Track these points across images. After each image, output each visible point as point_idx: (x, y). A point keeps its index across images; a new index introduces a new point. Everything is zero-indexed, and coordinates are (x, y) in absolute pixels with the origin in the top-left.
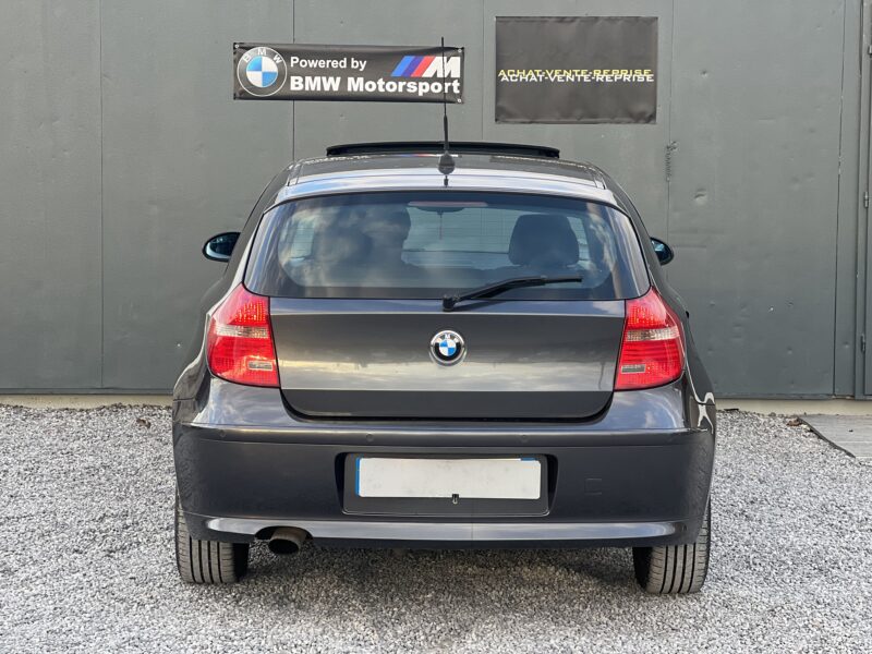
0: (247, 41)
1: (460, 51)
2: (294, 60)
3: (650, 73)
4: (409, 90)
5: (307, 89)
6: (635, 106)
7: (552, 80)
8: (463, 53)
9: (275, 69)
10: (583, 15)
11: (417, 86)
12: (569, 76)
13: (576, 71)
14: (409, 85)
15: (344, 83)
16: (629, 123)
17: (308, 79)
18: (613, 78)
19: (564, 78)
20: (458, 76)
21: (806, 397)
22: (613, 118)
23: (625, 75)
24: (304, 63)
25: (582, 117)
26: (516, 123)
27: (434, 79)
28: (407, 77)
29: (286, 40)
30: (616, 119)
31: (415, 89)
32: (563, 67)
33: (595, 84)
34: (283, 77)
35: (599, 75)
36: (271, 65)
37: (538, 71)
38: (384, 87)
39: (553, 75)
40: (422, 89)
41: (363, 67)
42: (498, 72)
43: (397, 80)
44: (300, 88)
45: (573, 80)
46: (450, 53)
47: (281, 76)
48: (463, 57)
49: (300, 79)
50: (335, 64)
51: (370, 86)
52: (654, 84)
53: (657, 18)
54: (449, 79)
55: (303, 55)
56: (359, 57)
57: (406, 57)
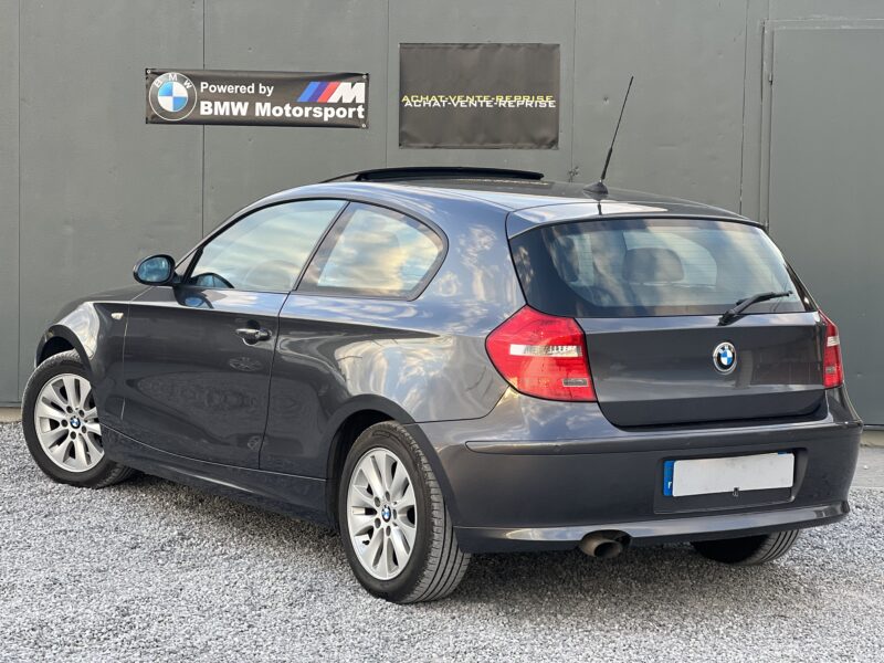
0: (158, 68)
2: (204, 86)
3: (552, 99)
4: (315, 115)
6: (537, 132)
7: (455, 105)
8: (368, 79)
9: (185, 94)
10: (485, 41)
11: (323, 111)
12: (472, 102)
13: (479, 97)
14: (315, 110)
15: (252, 108)
16: (531, 148)
17: (217, 104)
18: (515, 104)
19: (467, 104)
20: (363, 101)
22: (515, 144)
23: (527, 101)
24: (213, 89)
25: (485, 142)
26: (418, 148)
27: (340, 104)
28: (312, 102)
29: (196, 66)
30: (519, 144)
31: (321, 114)
32: (465, 94)
33: (497, 110)
34: (192, 102)
35: (501, 101)
36: (181, 90)
37: (441, 97)
38: (291, 112)
39: (456, 101)
40: (328, 114)
41: (270, 92)
42: (401, 99)
43: (303, 105)
44: (210, 112)
45: (475, 105)
46: (355, 79)
47: (191, 101)
48: (367, 82)
49: (210, 104)
50: (243, 89)
51: (278, 111)
52: (556, 111)
53: (558, 45)
54: (354, 104)
55: (213, 80)
56: (267, 83)
57: (312, 83)
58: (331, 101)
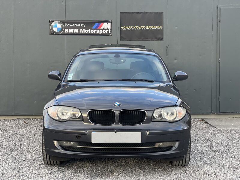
0: (53, 20)
1: (110, 22)
2: (66, 24)
3: (162, 27)
4: (97, 32)
5: (69, 32)
6: (158, 36)
7: (135, 29)
8: (111, 22)
9: (61, 27)
10: (143, 12)
12: (140, 28)
13: (142, 27)
15: (79, 31)
16: (156, 40)
17: (70, 29)
18: (152, 28)
19: (139, 29)
20: (110, 28)
21: (204, 114)
22: (152, 39)
23: (155, 28)
24: (68, 25)
25: (144, 39)
26: (126, 41)
27: (104, 29)
28: (96, 29)
29: (64, 19)
30: (153, 39)
31: (99, 32)
32: (138, 26)
33: (147, 30)
35: (148, 28)
37: (131, 27)
38: (90, 31)
39: (135, 28)
41: (84, 26)
42: (121, 27)
43: (94, 30)
45: (141, 29)
46: (108, 22)
47: (62, 29)
49: (68, 29)
50: (77, 25)
51: (87, 31)
52: (163, 30)
53: (163, 13)
54: (108, 29)
55: (68, 23)
56: (83, 23)
57: (96, 23)
58: (101, 28)
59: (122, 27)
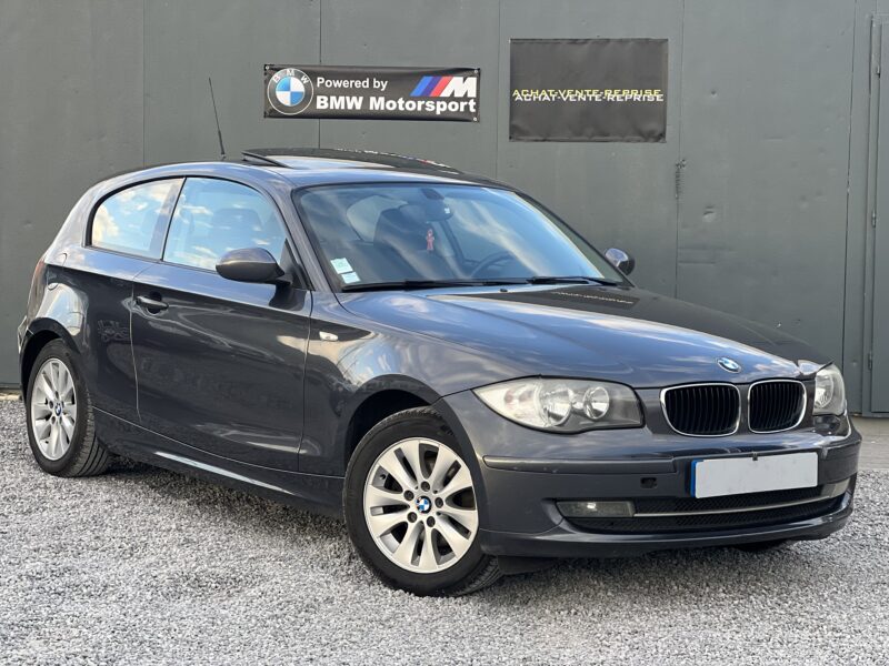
0: (277, 63)
2: (320, 80)
3: (660, 93)
4: (427, 109)
5: (332, 107)
6: (645, 126)
7: (565, 99)
8: (479, 74)
9: (302, 89)
10: (594, 36)
11: (435, 105)
12: (581, 96)
13: (588, 91)
14: (428, 104)
15: (366, 102)
16: (639, 141)
17: (333, 98)
19: (576, 98)
20: (474, 95)
22: (623, 136)
23: (635, 95)
24: (330, 84)
25: (593, 135)
26: (529, 141)
27: (452, 98)
28: (425, 97)
29: (313, 61)
30: (627, 137)
31: (433, 108)
32: (574, 88)
33: (606, 103)
34: (309, 96)
35: (610, 95)
36: (298, 85)
37: (551, 91)
38: (404, 106)
39: (565, 95)
40: (440, 108)
41: (384, 86)
42: (512, 92)
43: (416, 99)
44: (326, 106)
45: (584, 99)
46: (466, 73)
47: (307, 95)
48: (479, 77)
49: (326, 98)
50: (358, 84)
51: (391, 105)
52: (664, 104)
53: (667, 40)
54: (466, 98)
55: (328, 76)
56: (381, 77)
57: (425, 78)
58: (443, 95)
59: (516, 92)
